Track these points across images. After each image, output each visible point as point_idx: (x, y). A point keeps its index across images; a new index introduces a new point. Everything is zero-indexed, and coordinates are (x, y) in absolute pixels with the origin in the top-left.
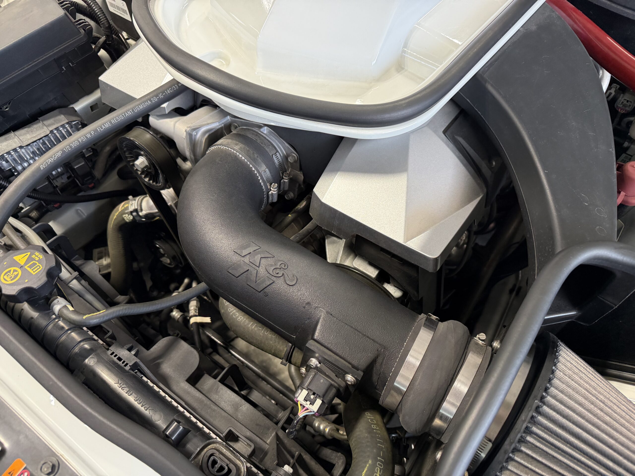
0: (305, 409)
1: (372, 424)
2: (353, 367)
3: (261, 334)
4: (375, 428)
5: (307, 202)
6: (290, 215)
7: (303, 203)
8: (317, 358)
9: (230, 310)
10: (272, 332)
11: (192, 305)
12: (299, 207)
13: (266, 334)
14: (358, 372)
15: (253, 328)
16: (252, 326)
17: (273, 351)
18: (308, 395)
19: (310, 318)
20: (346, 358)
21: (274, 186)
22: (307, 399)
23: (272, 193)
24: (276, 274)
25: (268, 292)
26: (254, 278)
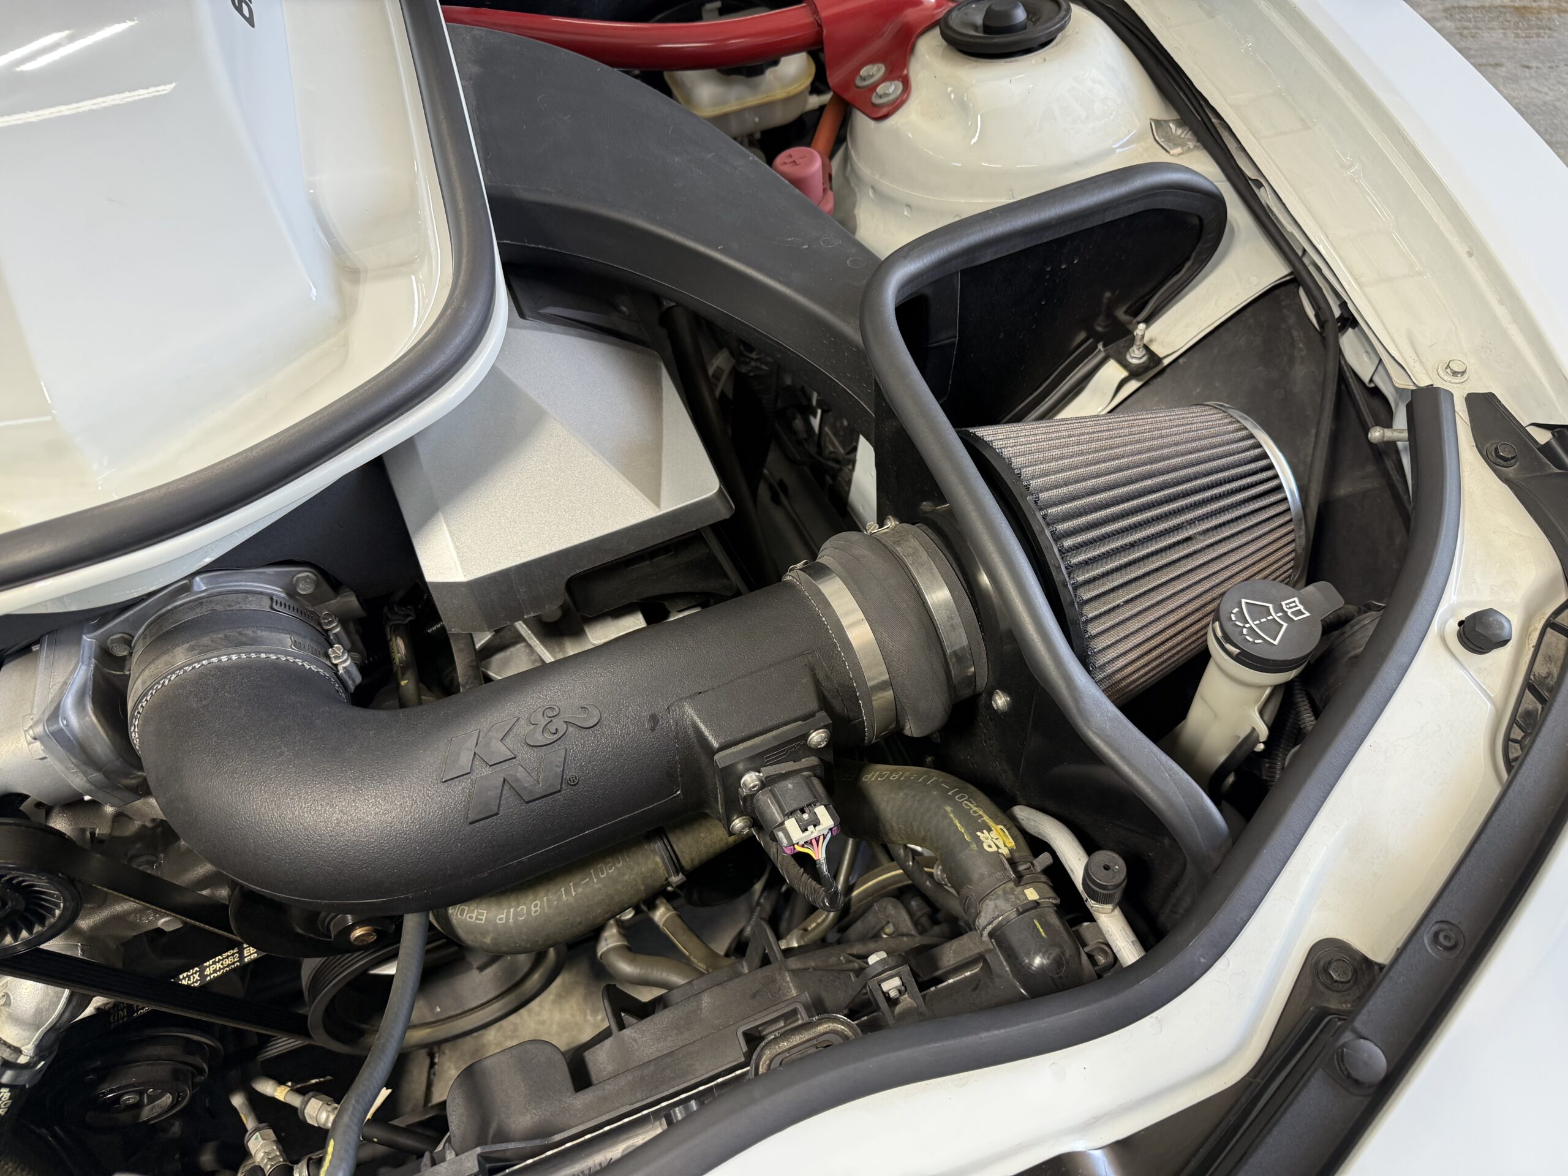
0: (814, 842)
2: (804, 718)
3: (596, 886)
4: (897, 776)
5: (401, 638)
6: (403, 683)
7: (398, 645)
8: (748, 771)
9: (501, 919)
10: (609, 863)
11: (315, 1115)
12: (399, 655)
13: (602, 876)
14: (817, 716)
15: (574, 894)
16: (568, 892)
17: (642, 888)
18: (800, 821)
19: (677, 734)
20: (785, 719)
21: (337, 651)
22: (804, 825)
23: (345, 668)
24: (555, 734)
25: (573, 773)
26: (528, 779)
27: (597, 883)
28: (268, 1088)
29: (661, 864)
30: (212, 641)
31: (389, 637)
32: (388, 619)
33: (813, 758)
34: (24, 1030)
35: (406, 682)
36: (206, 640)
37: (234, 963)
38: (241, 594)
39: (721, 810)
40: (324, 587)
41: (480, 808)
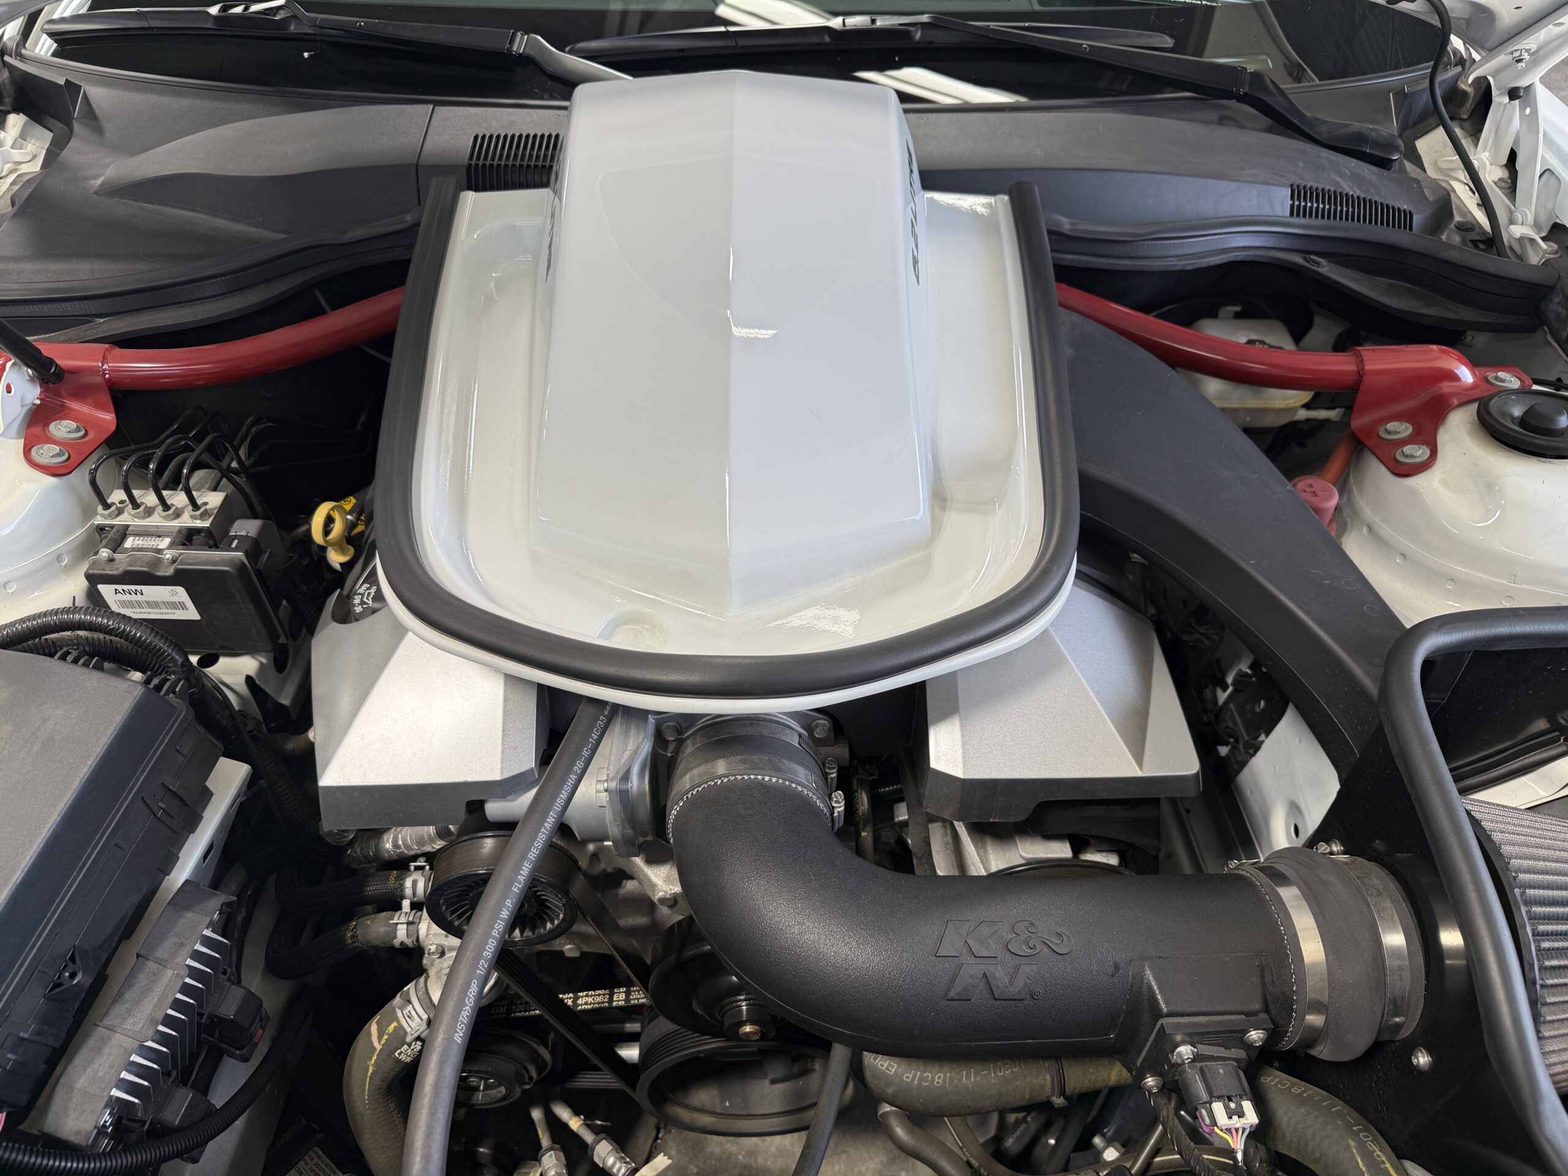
0: (1235, 1131)
1: (1290, 1088)
2: (1247, 1014)
3: (993, 1081)
4: (1299, 1091)
5: (866, 793)
6: (864, 834)
7: (862, 798)
8: (1184, 1043)
9: (908, 1077)
10: (1007, 1064)
11: (604, 1156)
13: (1000, 1074)
14: (1260, 1017)
15: (973, 1080)
16: (968, 1076)
17: (1027, 1097)
18: (1226, 1107)
19: (1132, 986)
20: (1229, 1008)
21: (839, 795)
22: (1230, 1113)
23: (838, 812)
24: (1032, 949)
25: (1038, 989)
26: (1003, 981)
27: (994, 1078)
28: (563, 1113)
29: (1049, 1083)
30: (760, 761)
31: (855, 788)
32: (858, 772)
33: (1242, 1051)
35: (866, 835)
36: (755, 758)
37: (603, 1003)
38: (780, 726)
39: (1138, 1064)
40: (832, 735)
41: (960, 989)
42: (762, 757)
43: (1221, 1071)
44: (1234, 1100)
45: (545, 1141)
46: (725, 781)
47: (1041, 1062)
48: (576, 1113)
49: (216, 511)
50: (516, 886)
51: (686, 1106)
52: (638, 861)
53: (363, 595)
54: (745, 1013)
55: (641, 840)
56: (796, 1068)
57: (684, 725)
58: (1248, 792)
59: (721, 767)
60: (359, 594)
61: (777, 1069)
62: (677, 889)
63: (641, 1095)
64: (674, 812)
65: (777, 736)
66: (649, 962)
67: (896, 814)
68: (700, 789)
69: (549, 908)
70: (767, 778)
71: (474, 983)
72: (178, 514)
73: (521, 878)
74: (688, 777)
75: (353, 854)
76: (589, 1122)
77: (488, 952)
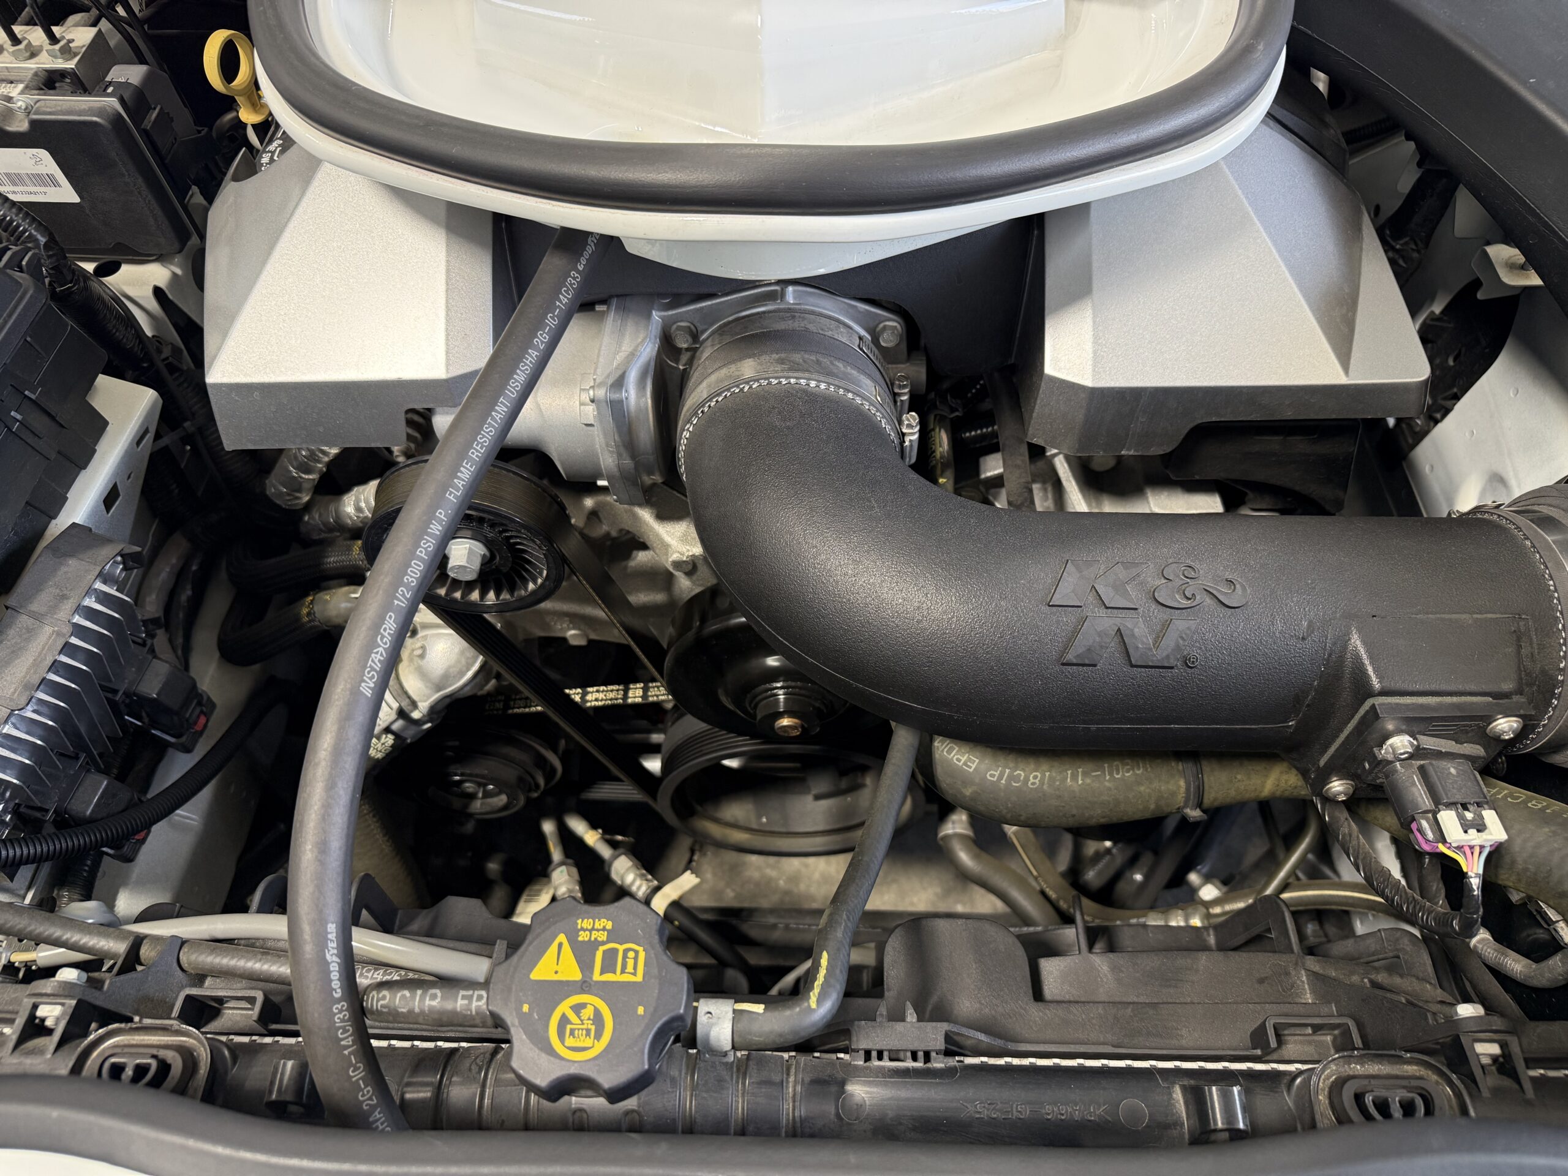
0: (1470, 850)
2: (1496, 696)
3: (1107, 784)
4: (1540, 806)
5: (947, 431)
6: (941, 481)
7: (941, 437)
8: (1398, 732)
9: (992, 776)
10: (1128, 765)
11: (622, 872)
12: (941, 449)
13: (1117, 776)
14: (1514, 700)
15: (1080, 782)
16: (1074, 777)
17: (1152, 807)
18: (1461, 818)
19: (1330, 655)
20: (1473, 687)
21: (912, 420)
22: (1466, 825)
23: (911, 441)
24: (1189, 599)
25: (1195, 653)
26: (1145, 640)
27: (1109, 781)
28: (579, 826)
29: (1183, 790)
30: (804, 361)
31: (932, 427)
32: (936, 407)
33: (1478, 747)
34: (427, 687)
35: (945, 480)
36: (797, 357)
37: (617, 699)
38: (833, 322)
39: (1322, 763)
40: (904, 346)
41: (1080, 651)
42: (806, 356)
43: (1453, 771)
44: (1471, 808)
45: (556, 854)
46: (754, 386)
47: (1173, 764)
48: (594, 826)
49: (84, 49)
50: (451, 493)
51: (717, 821)
52: (646, 515)
53: (273, 153)
54: (782, 704)
55: (648, 480)
56: (844, 784)
57: (700, 328)
58: (1427, 469)
59: (748, 368)
60: (269, 152)
61: (821, 784)
62: (697, 550)
63: (663, 806)
64: (686, 434)
65: (829, 333)
66: (665, 646)
67: (982, 467)
68: (720, 399)
69: (529, 562)
70: (813, 384)
71: (390, 617)
72: (33, 54)
73: (460, 484)
74: (704, 384)
75: (311, 522)
76: (608, 837)
77: (411, 577)
